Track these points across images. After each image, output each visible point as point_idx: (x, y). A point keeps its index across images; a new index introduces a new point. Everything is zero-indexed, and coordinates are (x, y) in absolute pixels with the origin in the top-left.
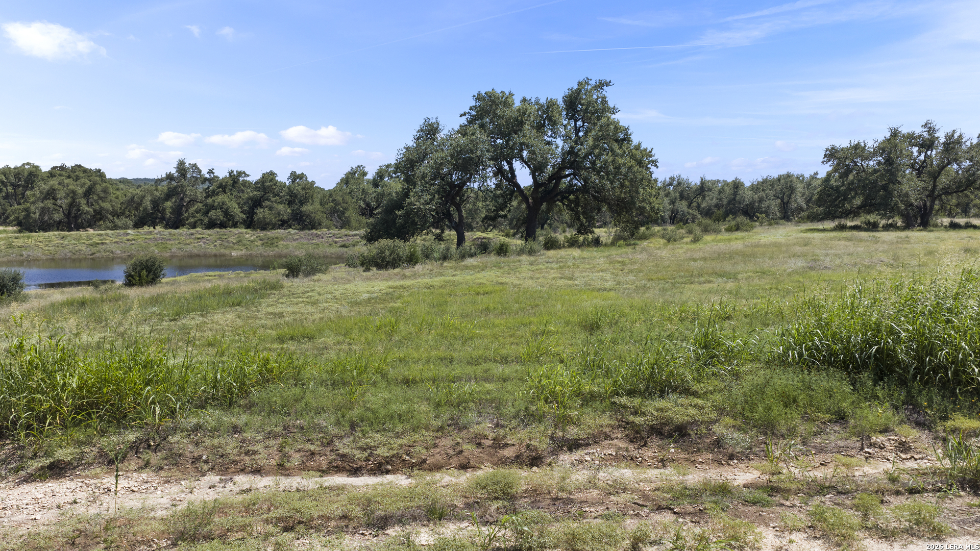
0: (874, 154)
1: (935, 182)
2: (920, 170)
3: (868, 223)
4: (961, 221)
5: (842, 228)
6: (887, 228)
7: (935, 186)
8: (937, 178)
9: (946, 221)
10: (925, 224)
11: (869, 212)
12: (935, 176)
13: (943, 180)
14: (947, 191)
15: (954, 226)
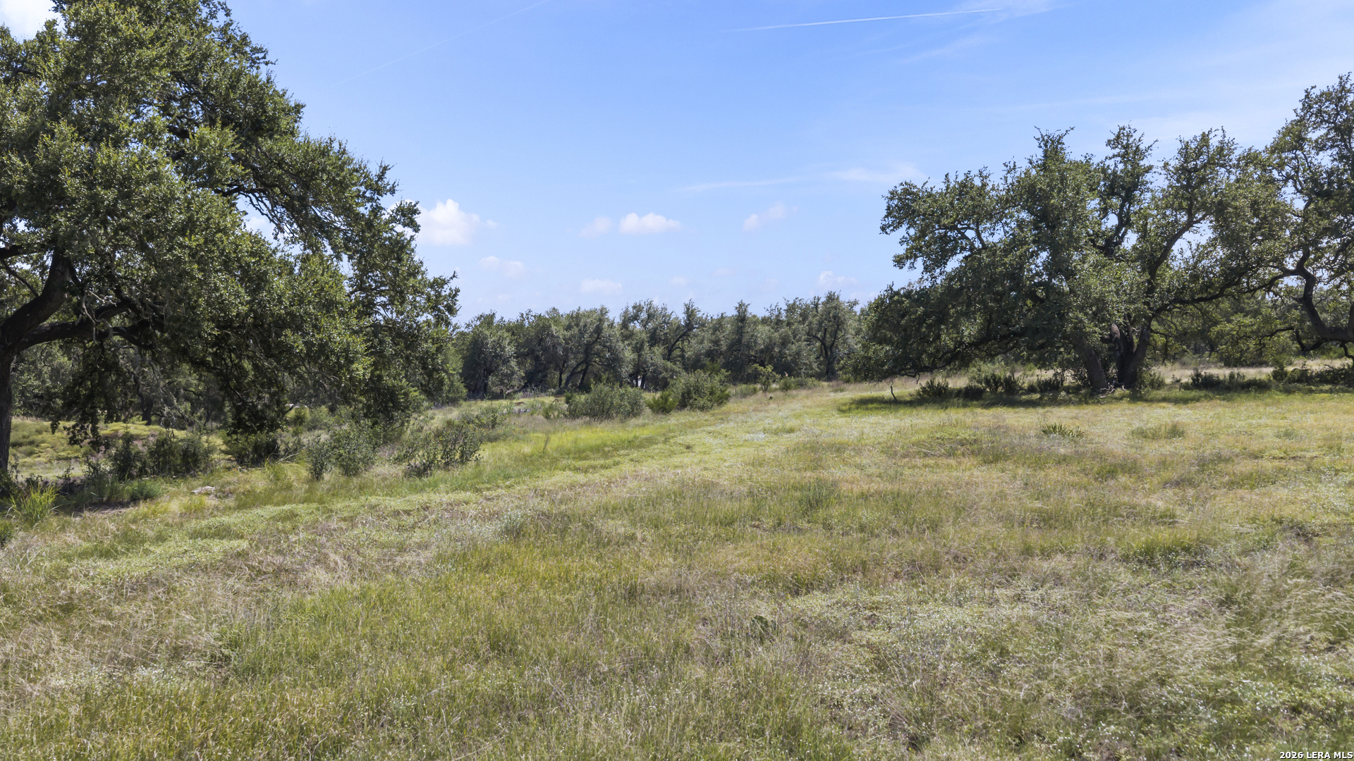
0: (1007, 205)
2: (1111, 247)
5: (936, 397)
7: (1154, 283)
8: (1159, 262)
10: (1131, 384)
15: (1206, 386)
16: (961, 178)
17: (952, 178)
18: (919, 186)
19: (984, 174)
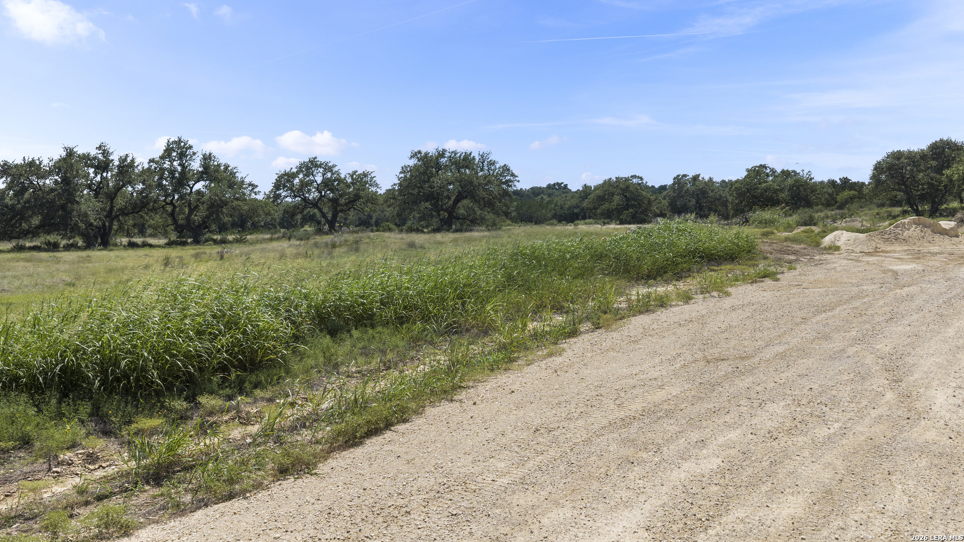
0: (50, 173)
1: (112, 203)
2: (98, 190)
3: (48, 244)
4: (138, 240)
5: (20, 249)
6: (68, 248)
7: (112, 207)
8: (113, 199)
9: (125, 240)
10: (105, 244)
11: (49, 233)
12: (112, 197)
13: (120, 202)
14: (123, 212)
15: (132, 245)
16: (30, 160)
17: (26, 159)
18: (11, 163)
19: (41, 160)
